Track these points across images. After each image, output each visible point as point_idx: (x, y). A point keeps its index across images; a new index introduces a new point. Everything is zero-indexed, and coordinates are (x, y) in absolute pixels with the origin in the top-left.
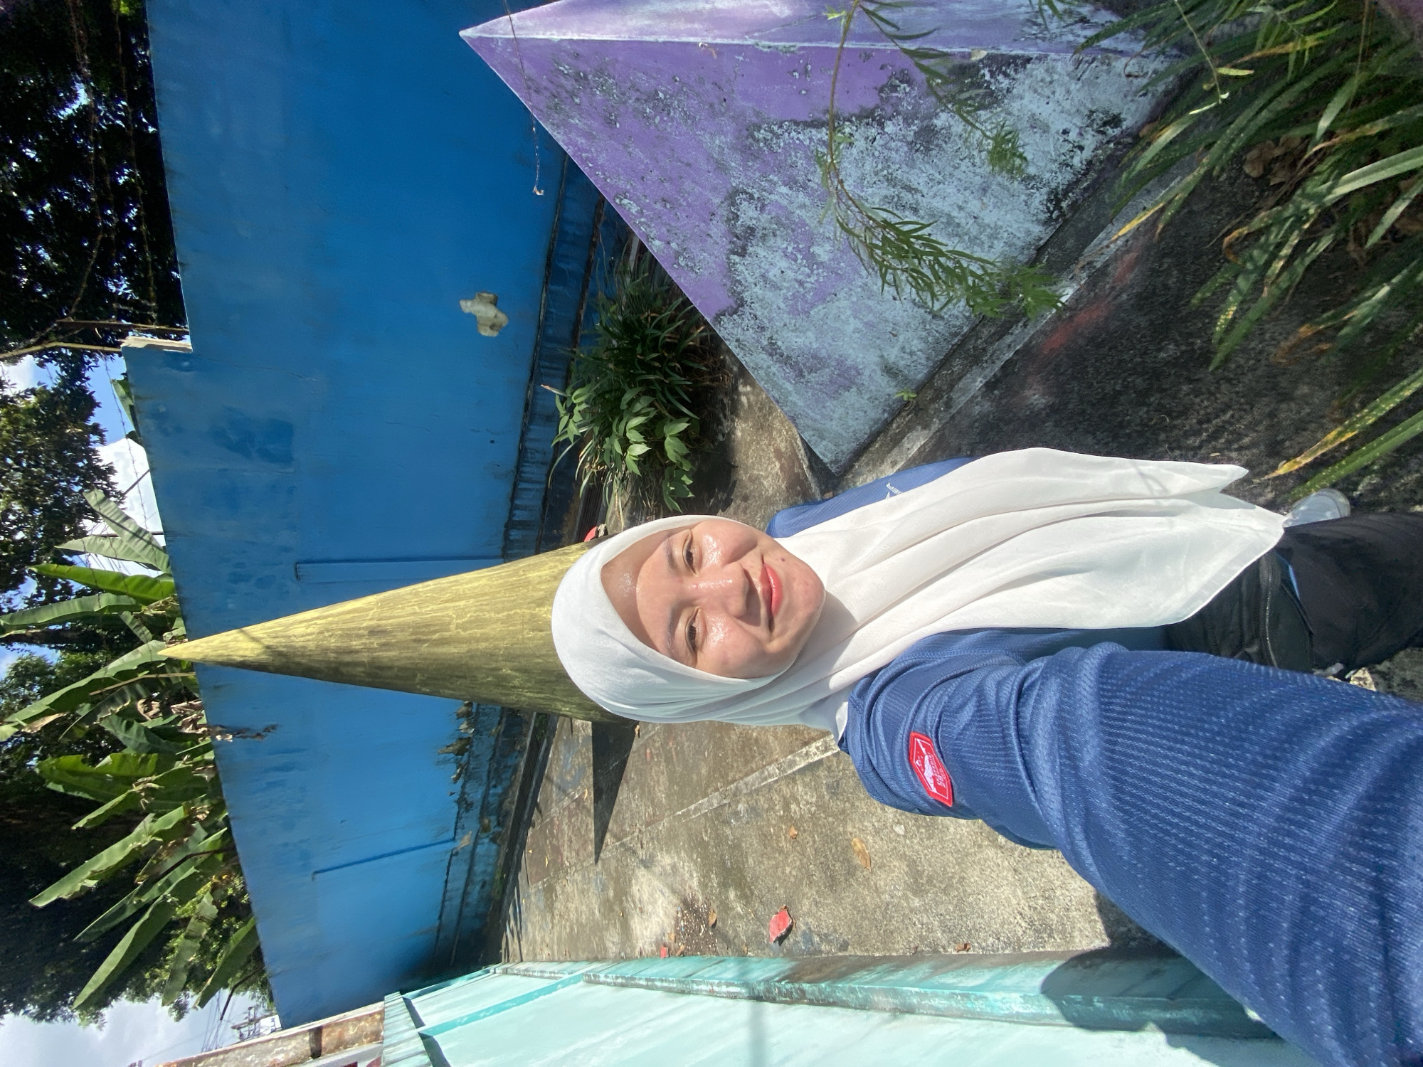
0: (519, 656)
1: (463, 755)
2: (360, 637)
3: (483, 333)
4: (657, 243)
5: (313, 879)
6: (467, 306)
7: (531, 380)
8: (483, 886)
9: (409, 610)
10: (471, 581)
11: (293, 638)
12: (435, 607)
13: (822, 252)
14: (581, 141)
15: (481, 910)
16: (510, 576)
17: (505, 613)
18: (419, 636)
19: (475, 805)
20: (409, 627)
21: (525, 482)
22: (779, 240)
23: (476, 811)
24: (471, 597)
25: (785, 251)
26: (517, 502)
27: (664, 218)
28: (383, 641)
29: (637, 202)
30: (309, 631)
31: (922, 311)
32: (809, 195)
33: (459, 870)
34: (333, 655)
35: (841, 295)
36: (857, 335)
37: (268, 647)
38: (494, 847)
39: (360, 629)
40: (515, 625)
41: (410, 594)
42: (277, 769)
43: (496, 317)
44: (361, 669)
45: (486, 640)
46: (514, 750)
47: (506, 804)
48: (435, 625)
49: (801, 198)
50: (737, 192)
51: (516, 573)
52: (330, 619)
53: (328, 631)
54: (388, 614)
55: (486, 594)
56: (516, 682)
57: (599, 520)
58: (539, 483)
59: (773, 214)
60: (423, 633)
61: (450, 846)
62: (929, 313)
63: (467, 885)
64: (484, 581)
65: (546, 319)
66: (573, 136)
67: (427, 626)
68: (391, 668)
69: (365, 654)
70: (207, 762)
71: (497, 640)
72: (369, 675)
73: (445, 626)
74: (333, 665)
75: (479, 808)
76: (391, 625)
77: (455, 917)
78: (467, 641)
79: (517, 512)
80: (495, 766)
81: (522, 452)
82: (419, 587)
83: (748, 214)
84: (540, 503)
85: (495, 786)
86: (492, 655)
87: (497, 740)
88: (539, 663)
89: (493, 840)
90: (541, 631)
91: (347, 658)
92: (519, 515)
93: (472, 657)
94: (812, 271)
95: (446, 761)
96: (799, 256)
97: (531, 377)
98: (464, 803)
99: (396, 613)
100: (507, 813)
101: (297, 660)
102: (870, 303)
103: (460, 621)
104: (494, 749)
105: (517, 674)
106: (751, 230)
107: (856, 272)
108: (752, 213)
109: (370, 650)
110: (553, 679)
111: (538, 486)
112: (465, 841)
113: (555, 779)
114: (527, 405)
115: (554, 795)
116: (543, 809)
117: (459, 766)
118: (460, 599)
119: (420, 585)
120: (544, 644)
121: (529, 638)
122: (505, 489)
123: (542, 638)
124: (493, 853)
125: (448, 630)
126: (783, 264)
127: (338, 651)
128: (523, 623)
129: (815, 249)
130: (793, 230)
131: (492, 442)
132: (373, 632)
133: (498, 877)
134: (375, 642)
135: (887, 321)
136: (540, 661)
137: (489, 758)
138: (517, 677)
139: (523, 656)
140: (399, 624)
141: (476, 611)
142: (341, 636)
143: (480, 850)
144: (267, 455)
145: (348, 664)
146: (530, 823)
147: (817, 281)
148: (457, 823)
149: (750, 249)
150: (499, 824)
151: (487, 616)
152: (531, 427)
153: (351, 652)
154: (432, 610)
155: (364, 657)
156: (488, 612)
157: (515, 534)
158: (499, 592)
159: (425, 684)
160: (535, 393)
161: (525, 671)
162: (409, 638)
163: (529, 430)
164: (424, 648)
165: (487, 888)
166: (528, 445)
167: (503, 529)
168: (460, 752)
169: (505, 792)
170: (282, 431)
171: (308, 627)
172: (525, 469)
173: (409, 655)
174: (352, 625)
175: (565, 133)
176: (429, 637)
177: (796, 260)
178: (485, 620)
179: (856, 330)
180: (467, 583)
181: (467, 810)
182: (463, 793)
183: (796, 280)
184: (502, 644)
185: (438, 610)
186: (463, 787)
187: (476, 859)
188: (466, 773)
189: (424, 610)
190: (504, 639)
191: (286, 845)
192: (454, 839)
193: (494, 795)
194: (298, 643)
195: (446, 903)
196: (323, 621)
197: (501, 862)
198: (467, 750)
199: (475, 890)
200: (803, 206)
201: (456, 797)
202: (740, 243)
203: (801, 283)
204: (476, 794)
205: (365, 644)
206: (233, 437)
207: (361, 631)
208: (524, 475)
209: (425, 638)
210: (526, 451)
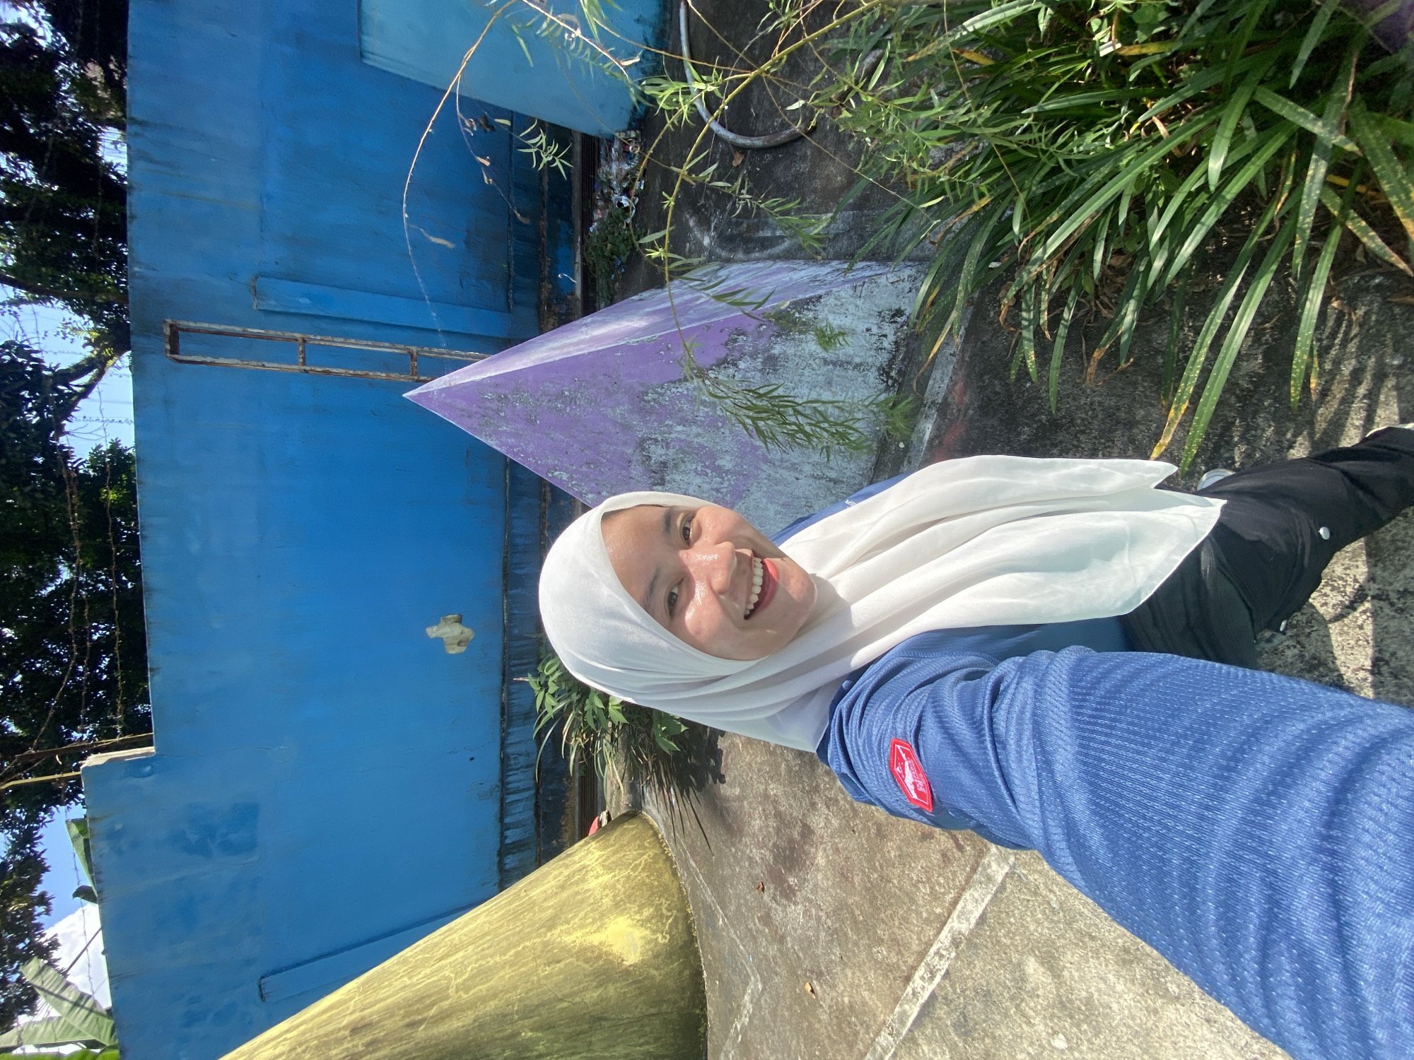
0: (537, 1006)
2: (340, 1041)
3: (452, 652)
4: (590, 496)
6: (432, 632)
7: (503, 681)
9: (398, 984)
10: (466, 924)
12: (428, 971)
13: (726, 462)
14: (511, 441)
16: (510, 903)
17: (512, 952)
18: (413, 1017)
20: (400, 1009)
21: (515, 792)
22: (688, 465)
24: (470, 944)
25: (696, 470)
26: (507, 820)
27: (592, 476)
28: (369, 1038)
29: (566, 471)
31: (824, 481)
32: (700, 426)
35: (753, 489)
36: (779, 516)
39: (339, 1030)
40: (525, 964)
41: (397, 963)
43: (462, 633)
45: (495, 996)
48: (429, 996)
49: (695, 429)
50: (643, 440)
51: (517, 895)
54: (372, 999)
55: (486, 935)
56: (541, 1048)
57: (599, 809)
58: (529, 789)
59: (677, 447)
60: (418, 1012)
62: (830, 481)
64: (482, 919)
65: (510, 621)
66: (503, 439)
67: (421, 999)
71: (507, 992)
73: (442, 994)
76: (378, 1012)
78: (472, 1005)
79: (508, 833)
81: (504, 761)
82: (407, 952)
83: (658, 453)
84: (531, 813)
86: (504, 1016)
88: (563, 1009)
90: (558, 962)
92: (512, 836)
93: (481, 1027)
94: (723, 479)
96: (709, 471)
97: (504, 679)
99: (382, 994)
102: (780, 488)
103: (459, 980)
105: (540, 1034)
106: (664, 464)
107: (758, 468)
108: (660, 451)
110: (586, 1026)
111: (526, 794)
114: (503, 708)
118: (457, 950)
119: (408, 949)
120: (565, 979)
121: (546, 977)
122: (492, 809)
123: (561, 971)
125: (447, 998)
126: (698, 480)
128: (535, 959)
129: (720, 462)
130: (697, 454)
131: (472, 759)
132: (356, 1030)
134: (359, 1043)
135: (798, 498)
136: (565, 1005)
138: (540, 1039)
139: (542, 1004)
140: (387, 1008)
141: (476, 961)
142: (317, 1047)
144: (229, 848)
147: (730, 485)
149: (668, 478)
151: (491, 963)
152: (510, 730)
154: (426, 976)
156: (492, 956)
157: (510, 861)
158: (501, 926)
160: (509, 694)
161: (547, 1027)
162: (402, 1023)
163: (509, 734)
164: (421, 1033)
166: (510, 750)
167: (496, 859)
170: (246, 814)
172: (511, 779)
173: (403, 1048)
174: (330, 1028)
175: (497, 439)
176: (425, 1015)
177: (707, 475)
178: (490, 969)
179: (777, 513)
180: (462, 928)
183: (712, 489)
184: (514, 996)
185: (432, 975)
190: (516, 988)
196: (295, 1033)
200: (698, 435)
202: (657, 476)
203: (717, 490)
205: (347, 1049)
206: (193, 837)
207: (342, 1032)
208: (509, 786)
209: (420, 1017)
210: (508, 758)
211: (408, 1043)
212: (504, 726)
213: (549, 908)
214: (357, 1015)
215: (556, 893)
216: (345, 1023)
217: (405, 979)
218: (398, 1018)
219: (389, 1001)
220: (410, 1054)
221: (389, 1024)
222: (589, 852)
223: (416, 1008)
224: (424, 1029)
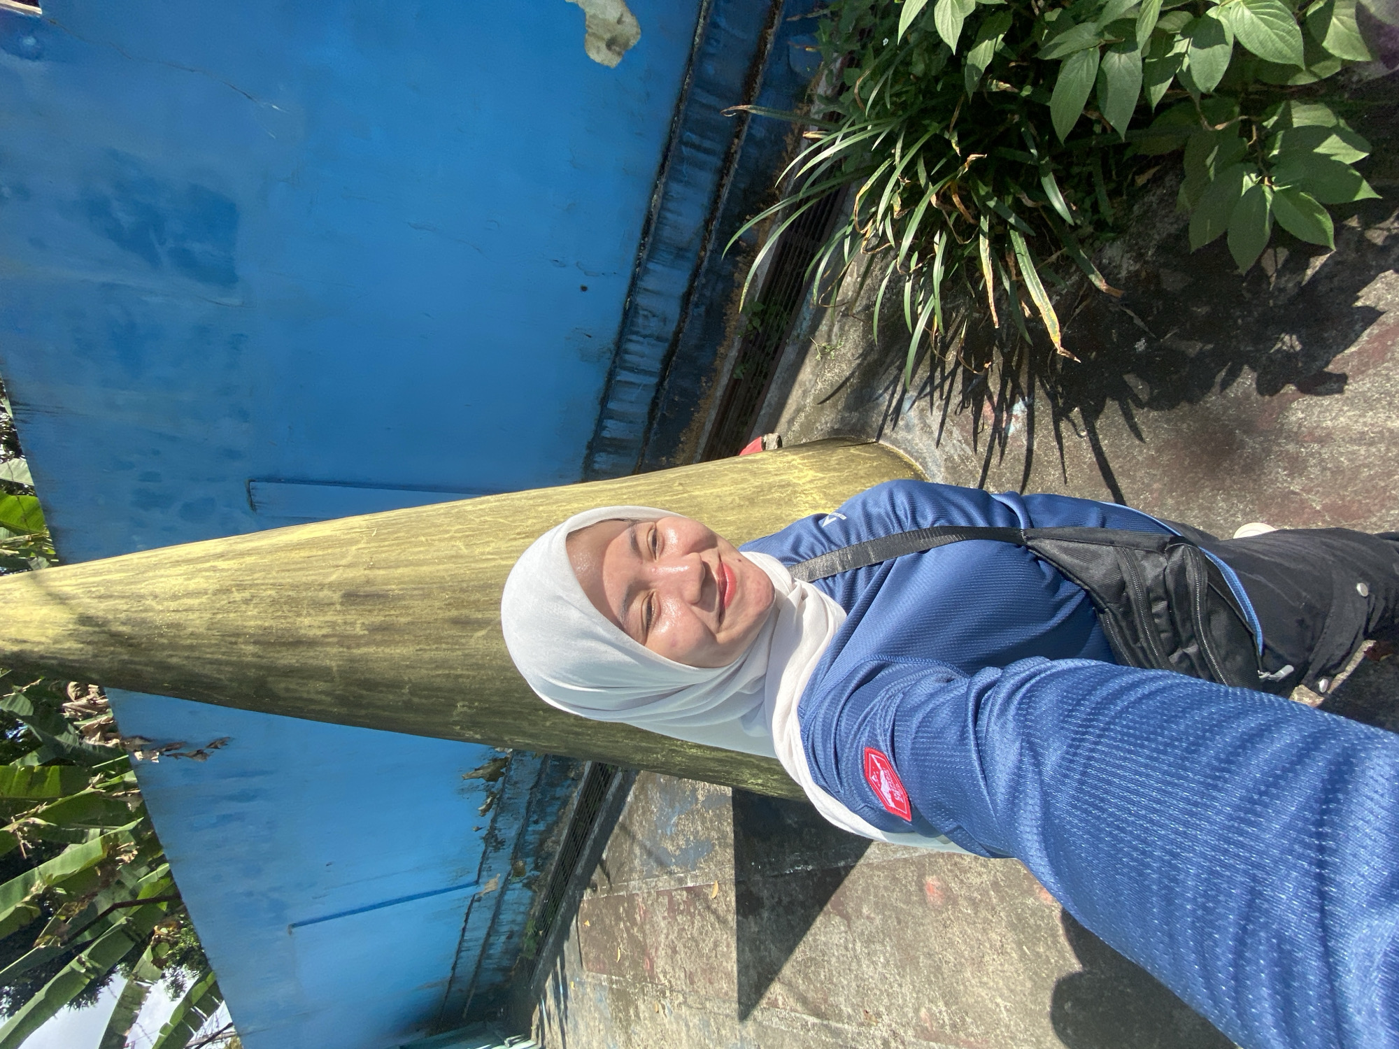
1: (495, 780)
2: (320, 606)
3: (594, 56)
5: (290, 933)
8: (510, 937)
11: (149, 602)
12: (503, 546)
15: (505, 963)
18: (465, 612)
19: (507, 843)
20: (443, 589)
21: (631, 370)
23: (508, 850)
28: (378, 619)
30: (193, 585)
33: (481, 919)
34: (251, 648)
37: (85, 620)
38: (530, 893)
39: (322, 586)
41: (446, 514)
42: (232, 798)
43: (619, 21)
44: (321, 686)
46: (567, 778)
47: (549, 843)
52: (249, 560)
53: (241, 587)
57: (761, 432)
58: (650, 373)
60: (475, 604)
61: (471, 891)
63: (489, 935)
65: (707, 37)
68: (394, 685)
69: (335, 650)
70: (128, 786)
72: (342, 700)
74: (252, 673)
75: (512, 847)
76: (400, 581)
77: (471, 968)
79: (609, 423)
80: (539, 796)
81: (629, 314)
84: (646, 409)
85: (536, 822)
87: (544, 763)
89: (528, 886)
91: (288, 658)
92: (613, 429)
95: (474, 789)
97: (663, 166)
98: (493, 840)
99: (411, 554)
100: (550, 855)
101: (161, 656)
104: (539, 776)
109: (345, 640)
111: (645, 379)
112: (491, 885)
113: (639, 836)
115: (637, 862)
116: (613, 873)
117: (490, 793)
122: (593, 382)
124: (527, 901)
127: (265, 640)
131: (584, 289)
132: (354, 597)
133: (530, 932)
134: (358, 621)
137: (531, 785)
140: (418, 581)
142: (274, 602)
143: (510, 896)
145: (289, 672)
146: (586, 882)
148: (482, 863)
150: (537, 868)
152: (651, 266)
153: (298, 642)
154: (497, 552)
155: (331, 658)
157: (601, 458)
159: (474, 724)
160: (666, 196)
162: (441, 614)
163: (646, 271)
164: (477, 642)
165: (515, 940)
166: (641, 301)
168: (493, 777)
169: (549, 830)
170: (215, 212)
171: (190, 576)
172: (631, 347)
181: (497, 849)
182: (493, 828)
186: (494, 820)
187: (503, 907)
188: (498, 804)
189: (478, 551)
191: (250, 894)
192: (477, 882)
193: (534, 832)
194: (161, 614)
195: (463, 954)
197: (536, 910)
198: (503, 774)
199: (500, 942)
201: (484, 833)
204: (509, 830)
205: (333, 625)
206: (126, 218)
207: (326, 593)
208: (627, 357)
209: (480, 616)
210: (636, 312)
211: (453, 650)
212: (644, 255)
213: (730, 523)
214: (358, 574)
215: (740, 506)
216: (333, 578)
217: (459, 544)
218: (437, 604)
219: (425, 570)
220: (451, 668)
221: (420, 608)
222: (791, 467)
223: (473, 598)
224: (485, 637)
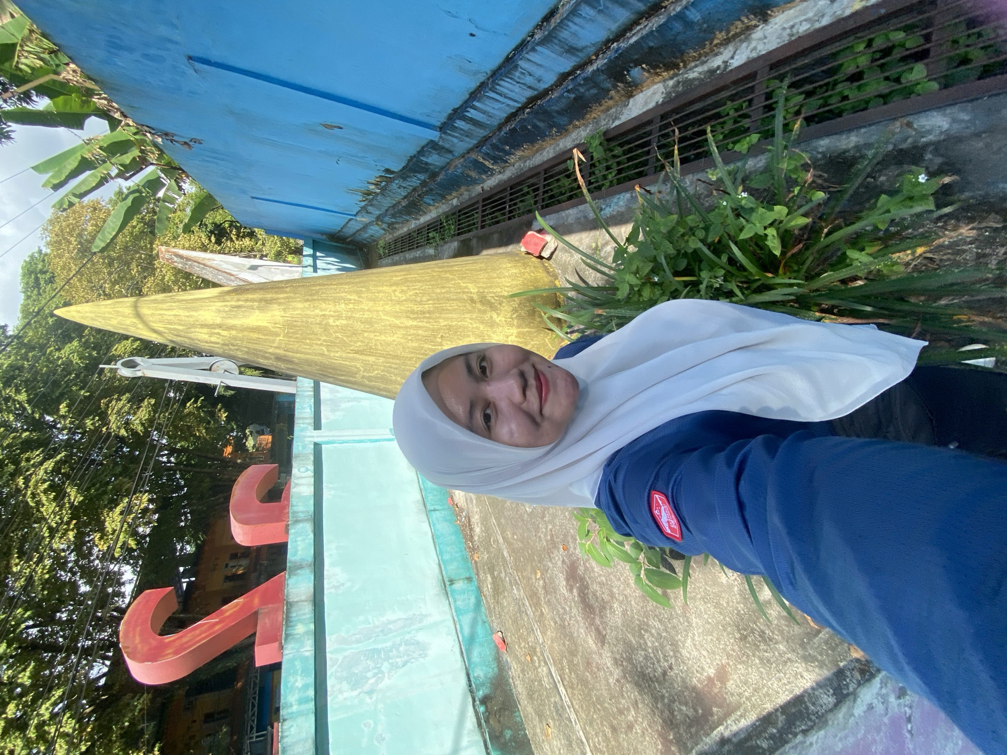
1: (368, 196)
5: (251, 199)
9: (317, 348)
19: (372, 215)
21: (499, 94)
24: (381, 355)
26: (475, 103)
39: (266, 352)
55: (396, 357)
58: (515, 101)
61: (350, 217)
75: (375, 217)
79: (471, 109)
92: (474, 114)
95: (354, 194)
98: (364, 210)
100: (395, 231)
104: (394, 206)
112: (363, 220)
118: (371, 354)
131: (472, 35)
137: (388, 207)
141: (383, 371)
143: (373, 228)
151: (394, 378)
152: (538, 48)
156: (395, 375)
157: (460, 124)
163: (534, 50)
167: (450, 111)
181: (367, 213)
182: (365, 207)
185: (346, 359)
188: (368, 202)
192: (354, 216)
198: (372, 195)
201: (360, 206)
204: (374, 212)
210: (516, 68)
212: (538, 34)
